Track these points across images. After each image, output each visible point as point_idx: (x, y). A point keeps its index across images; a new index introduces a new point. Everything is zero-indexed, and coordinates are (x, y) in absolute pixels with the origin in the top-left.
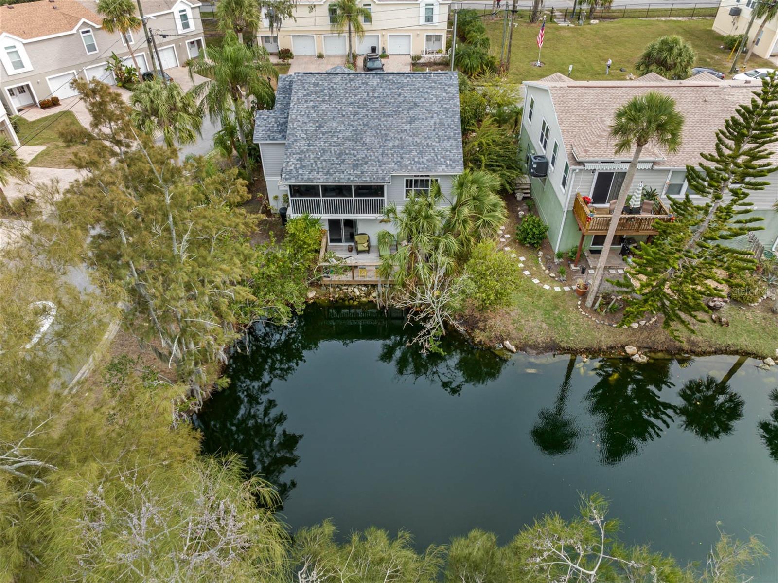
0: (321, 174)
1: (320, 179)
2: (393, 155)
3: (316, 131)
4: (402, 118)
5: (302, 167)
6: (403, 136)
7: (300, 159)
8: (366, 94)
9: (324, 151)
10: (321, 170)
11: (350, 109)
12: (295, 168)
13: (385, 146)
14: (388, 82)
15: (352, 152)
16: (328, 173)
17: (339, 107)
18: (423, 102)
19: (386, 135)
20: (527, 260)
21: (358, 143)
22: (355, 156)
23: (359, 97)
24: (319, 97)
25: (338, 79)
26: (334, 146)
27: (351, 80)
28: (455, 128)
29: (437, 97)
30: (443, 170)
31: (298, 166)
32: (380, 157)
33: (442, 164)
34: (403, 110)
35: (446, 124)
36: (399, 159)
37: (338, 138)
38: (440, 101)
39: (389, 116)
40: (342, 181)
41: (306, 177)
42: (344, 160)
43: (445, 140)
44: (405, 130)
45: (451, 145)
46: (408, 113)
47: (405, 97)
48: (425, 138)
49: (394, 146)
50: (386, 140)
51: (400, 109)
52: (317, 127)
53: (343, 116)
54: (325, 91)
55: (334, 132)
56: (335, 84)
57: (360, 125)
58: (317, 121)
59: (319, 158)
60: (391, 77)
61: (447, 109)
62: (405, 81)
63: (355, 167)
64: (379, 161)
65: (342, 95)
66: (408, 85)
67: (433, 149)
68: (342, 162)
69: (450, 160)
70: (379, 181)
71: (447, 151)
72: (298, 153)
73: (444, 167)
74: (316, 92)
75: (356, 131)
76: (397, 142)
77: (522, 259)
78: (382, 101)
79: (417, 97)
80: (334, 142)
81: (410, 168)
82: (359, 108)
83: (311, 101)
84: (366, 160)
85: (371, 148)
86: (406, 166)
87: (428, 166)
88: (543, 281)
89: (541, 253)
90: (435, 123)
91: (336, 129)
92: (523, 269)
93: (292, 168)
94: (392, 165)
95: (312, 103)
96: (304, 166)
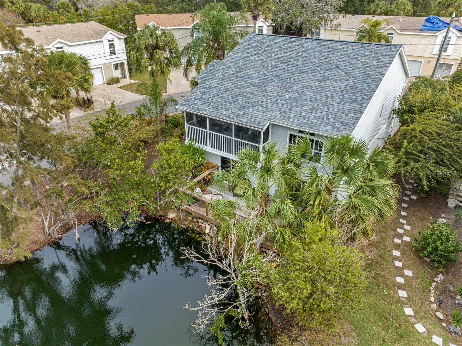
0: (210, 107)
1: (206, 110)
2: (283, 105)
3: (233, 74)
4: (314, 76)
5: (201, 99)
6: (306, 90)
7: (204, 93)
8: (295, 53)
9: (227, 90)
10: (212, 104)
11: (274, 63)
13: (282, 96)
14: (323, 47)
15: (249, 95)
16: (216, 108)
17: (265, 60)
18: (346, 66)
19: (289, 87)
20: (415, 277)
21: (260, 90)
22: (249, 99)
23: (288, 54)
24: (254, 51)
25: (280, 40)
26: (238, 88)
28: (368, 93)
30: (326, 130)
31: (198, 97)
32: (270, 105)
33: (329, 124)
35: (359, 88)
36: (287, 110)
37: (246, 82)
38: (366, 67)
39: (304, 72)
40: (221, 117)
41: (198, 107)
42: (237, 100)
43: (348, 102)
44: (312, 87)
45: (351, 109)
46: (325, 73)
47: (331, 60)
48: (328, 97)
49: (290, 98)
50: (286, 91)
51: (319, 69)
52: (236, 71)
53: (264, 66)
54: (263, 48)
55: (246, 77)
56: (275, 43)
57: (272, 75)
58: (240, 68)
59: (218, 95)
60: (328, 43)
61: (369, 75)
62: (340, 47)
63: (242, 108)
64: (266, 108)
65: (275, 52)
66: (341, 50)
67: (329, 109)
68: (234, 102)
69: (341, 122)
70: (253, 125)
71: (343, 113)
72: (206, 88)
73: (329, 127)
74: (256, 47)
75: (265, 79)
76: (295, 95)
77: (408, 273)
78: (307, 60)
79: (343, 61)
80: (241, 85)
81: (291, 120)
82: (282, 63)
83: (247, 53)
84: (256, 104)
85: (268, 95)
86: (289, 118)
87: (312, 123)
88: (419, 316)
89: (441, 276)
90: (347, 85)
91: (250, 75)
92: (400, 287)
93: (193, 98)
94: (277, 113)
95: (246, 55)
96: (203, 99)
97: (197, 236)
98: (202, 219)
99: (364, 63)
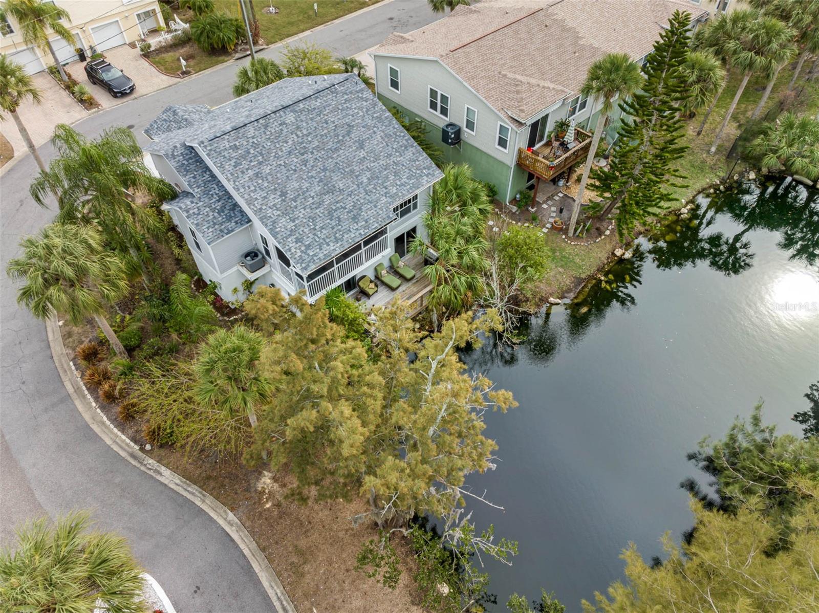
0: (332, 244)
1: (334, 249)
2: (376, 189)
3: (284, 201)
4: (350, 147)
5: (308, 247)
6: (367, 164)
7: (298, 241)
8: (294, 136)
9: (313, 219)
10: (328, 240)
11: (295, 160)
12: (302, 252)
13: (361, 183)
14: (304, 113)
15: (338, 205)
16: (337, 240)
17: (282, 163)
18: (354, 121)
19: (352, 172)
21: (336, 194)
22: (345, 208)
23: (290, 142)
24: (251, 161)
25: (252, 131)
26: (316, 208)
28: (402, 134)
29: (360, 108)
30: (428, 182)
31: (303, 248)
32: (368, 197)
33: (421, 176)
34: (344, 137)
35: (392, 134)
36: (385, 191)
37: (313, 197)
38: (367, 112)
39: (337, 150)
41: (322, 255)
42: (338, 217)
43: (404, 150)
44: (364, 157)
45: (413, 154)
46: (351, 138)
47: (334, 122)
48: (387, 157)
49: (369, 179)
50: (356, 177)
51: (340, 138)
52: (281, 196)
53: (295, 170)
54: (252, 151)
55: (302, 194)
56: (253, 138)
57: (320, 172)
58: (275, 189)
59: (314, 229)
60: (301, 105)
61: (380, 118)
62: (318, 104)
63: (355, 219)
64: (370, 202)
65: (272, 147)
66: (324, 108)
67: (403, 165)
68: (340, 221)
69: (424, 168)
71: (415, 161)
72: (290, 235)
73: (425, 178)
74: (244, 157)
75: (321, 181)
76: (368, 174)
78: (316, 136)
79: (344, 117)
80: (313, 204)
82: (302, 154)
83: (247, 169)
84: (358, 206)
85: (351, 192)
86: (396, 194)
90: (382, 138)
91: (301, 188)
93: (299, 254)
94: (384, 200)
96: (309, 245)
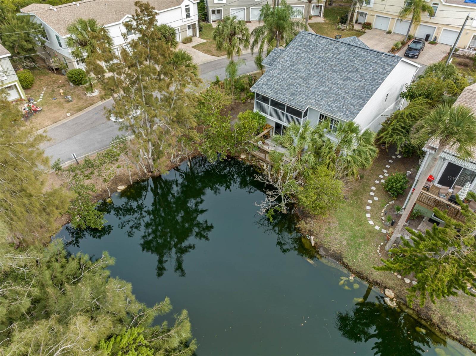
0: (272, 92)
1: (270, 94)
2: (318, 95)
3: (289, 67)
4: (341, 76)
6: (334, 86)
7: (269, 80)
8: (332, 55)
9: (284, 80)
10: (274, 89)
11: (316, 61)
12: (263, 83)
13: (318, 89)
14: (351, 52)
15: (298, 85)
16: (276, 93)
17: (311, 57)
18: (362, 70)
19: (324, 82)
20: (378, 201)
21: (305, 82)
22: (297, 88)
23: (327, 55)
24: (305, 49)
25: (324, 41)
26: (291, 79)
27: (331, 44)
28: (370, 93)
30: (340, 116)
31: (265, 83)
32: (310, 94)
33: (342, 112)
34: (347, 71)
35: (366, 88)
36: (320, 99)
37: (297, 75)
38: (375, 73)
39: (335, 72)
40: (279, 100)
41: (264, 90)
42: (290, 88)
43: (357, 98)
44: (338, 84)
45: (358, 103)
46: (348, 74)
47: (354, 64)
48: (346, 92)
49: (323, 90)
50: (322, 85)
52: (291, 65)
53: (310, 63)
54: (311, 47)
55: (297, 71)
56: (320, 43)
57: (314, 72)
58: (293, 62)
59: (278, 83)
60: (356, 49)
61: (375, 79)
62: (363, 54)
63: (292, 94)
64: (307, 96)
65: (319, 51)
66: (362, 57)
67: (345, 101)
68: (288, 89)
69: (350, 111)
70: (298, 108)
71: (352, 105)
72: (270, 76)
73: (342, 114)
74: (306, 45)
75: (309, 74)
76: (327, 89)
77: (376, 199)
78: (339, 61)
79: (362, 66)
80: (293, 77)
81: (321, 107)
82: (322, 62)
83: (299, 49)
84: (301, 93)
85: (310, 87)
86: (320, 105)
87: (333, 110)
88: (372, 218)
89: (393, 202)
90: (359, 86)
91: (300, 69)
92: (369, 205)
93: (261, 83)
94: (313, 101)
95: (298, 51)
96: (268, 84)
97: (259, 170)
98: (261, 160)
99: (374, 69)
